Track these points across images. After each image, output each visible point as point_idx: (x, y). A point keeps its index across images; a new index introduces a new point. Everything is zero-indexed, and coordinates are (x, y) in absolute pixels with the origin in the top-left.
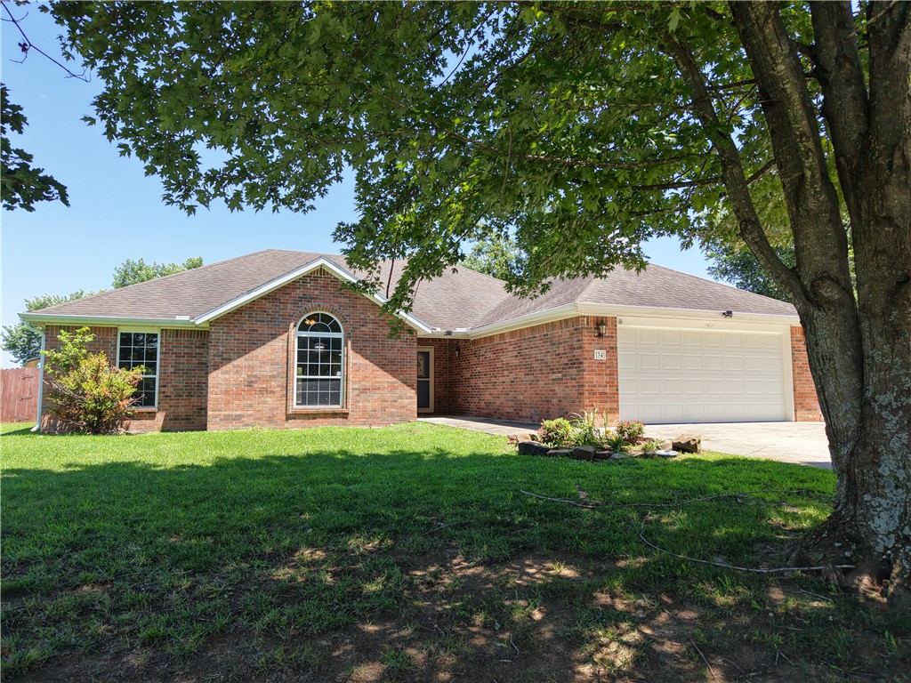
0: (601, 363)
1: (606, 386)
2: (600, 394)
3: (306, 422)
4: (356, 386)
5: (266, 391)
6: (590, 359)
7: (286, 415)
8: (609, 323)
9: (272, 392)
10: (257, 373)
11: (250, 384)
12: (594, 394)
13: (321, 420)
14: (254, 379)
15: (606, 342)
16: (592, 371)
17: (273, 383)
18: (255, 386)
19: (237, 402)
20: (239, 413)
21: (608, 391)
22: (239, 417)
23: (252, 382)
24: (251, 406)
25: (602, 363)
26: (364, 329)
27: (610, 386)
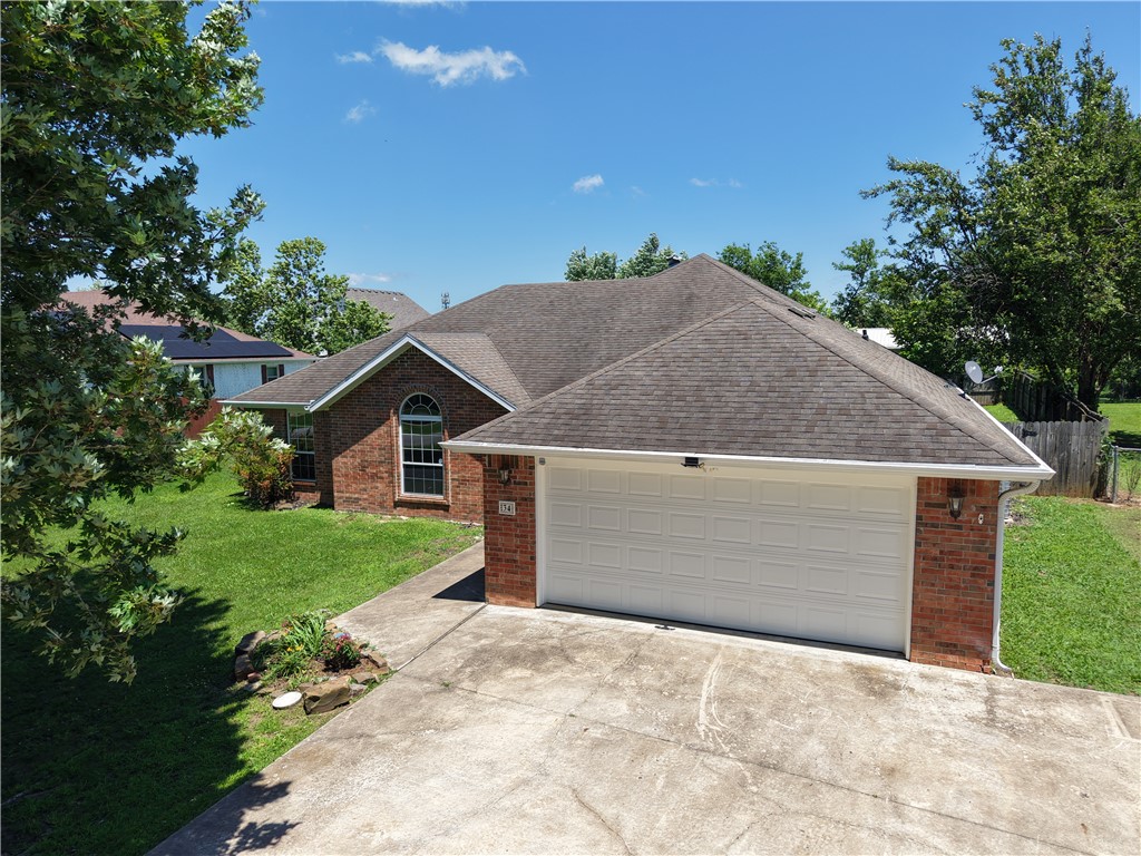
0: (508, 519)
1: (515, 552)
2: (507, 561)
3: (413, 512)
4: (456, 476)
5: (376, 476)
6: (494, 513)
7: (395, 502)
8: (521, 464)
9: (382, 478)
10: (369, 458)
11: (363, 468)
12: (499, 560)
13: (426, 511)
14: (365, 464)
15: (517, 491)
16: (495, 529)
18: (368, 470)
19: (354, 485)
20: (356, 496)
21: (518, 558)
22: (358, 499)
24: (365, 490)
25: (511, 520)
26: (460, 412)
27: (521, 552)
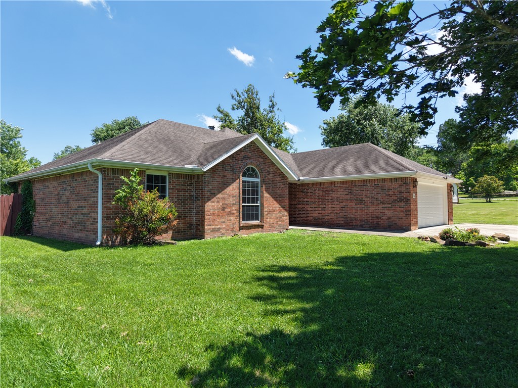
3: (248, 231)
4: (267, 210)
5: (230, 213)
6: (412, 198)
7: (239, 227)
10: (227, 202)
11: (223, 209)
12: (413, 214)
13: (253, 230)
14: (225, 206)
15: (415, 190)
16: (412, 204)
17: (233, 208)
18: (226, 210)
19: (218, 220)
21: (416, 213)
22: (219, 229)
23: (224, 208)
24: (224, 222)
25: (414, 200)
26: (269, 177)
27: (416, 211)
